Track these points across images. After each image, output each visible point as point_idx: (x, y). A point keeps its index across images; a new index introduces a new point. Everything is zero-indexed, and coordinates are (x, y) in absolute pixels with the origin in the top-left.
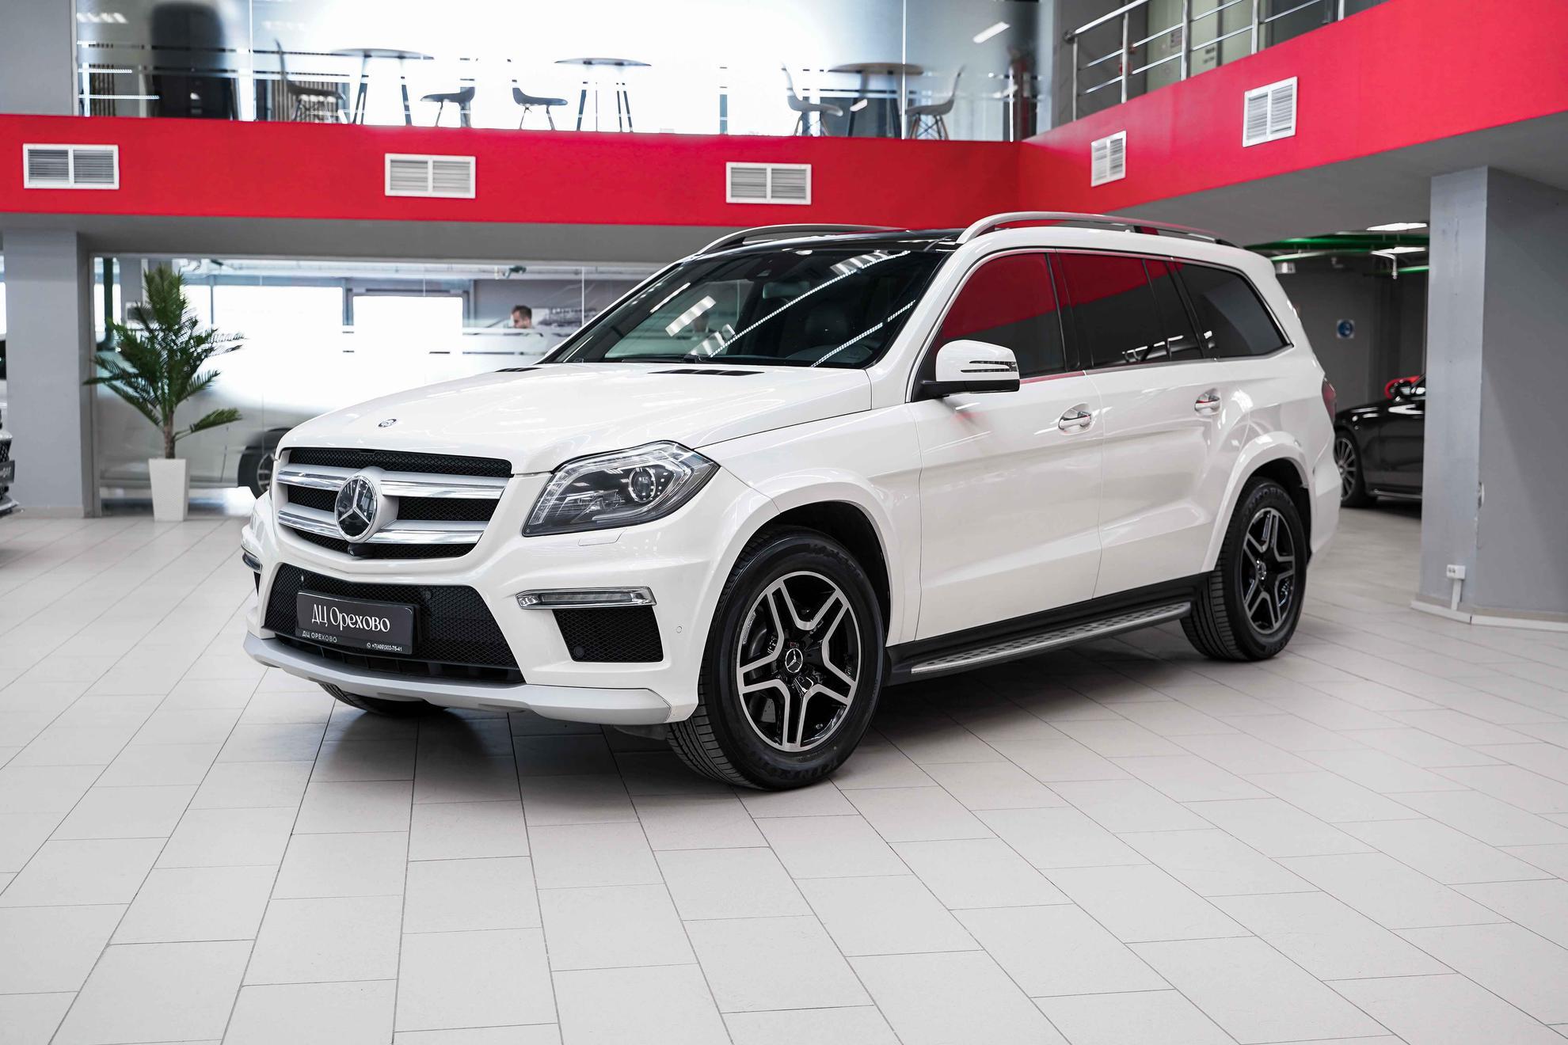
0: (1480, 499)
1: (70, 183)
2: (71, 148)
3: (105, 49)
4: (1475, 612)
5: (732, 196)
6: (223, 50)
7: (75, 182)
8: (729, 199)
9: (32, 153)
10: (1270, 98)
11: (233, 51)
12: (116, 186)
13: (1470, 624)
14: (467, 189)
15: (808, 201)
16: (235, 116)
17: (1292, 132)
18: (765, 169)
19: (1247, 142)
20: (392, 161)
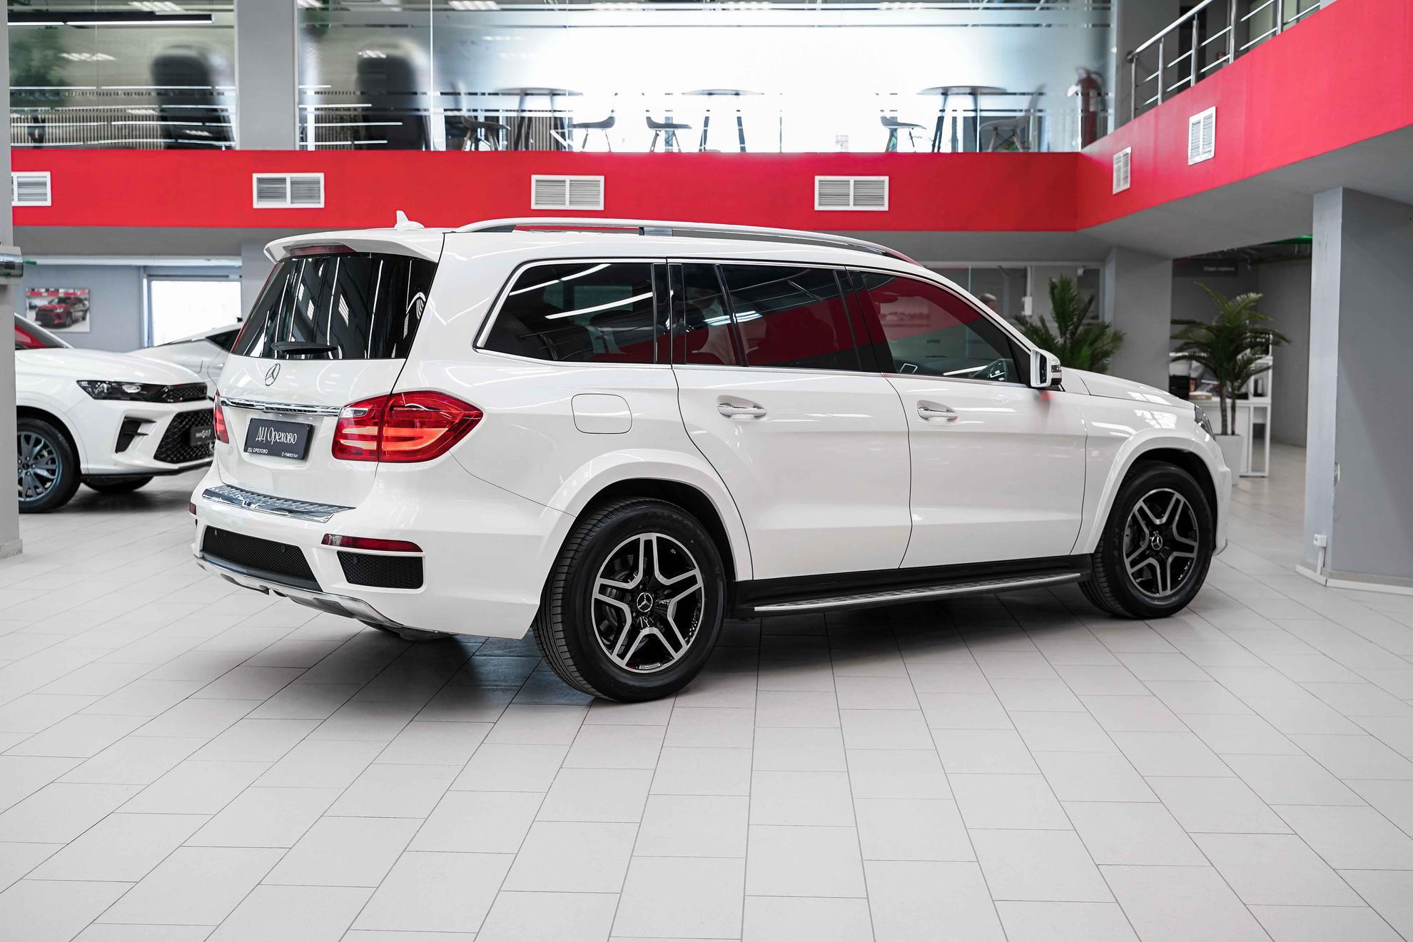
0: (1336, 477)
1: (287, 204)
2: (288, 176)
3: (323, 95)
4: (1332, 576)
5: (820, 205)
6: (416, 93)
7: (292, 203)
8: (817, 207)
9: (260, 180)
10: (1202, 123)
11: (425, 93)
12: (322, 205)
13: (1325, 586)
14: (598, 203)
15: (886, 208)
16: (428, 147)
17: (1212, 155)
18: (849, 181)
19: (1191, 162)
20: (537, 181)
